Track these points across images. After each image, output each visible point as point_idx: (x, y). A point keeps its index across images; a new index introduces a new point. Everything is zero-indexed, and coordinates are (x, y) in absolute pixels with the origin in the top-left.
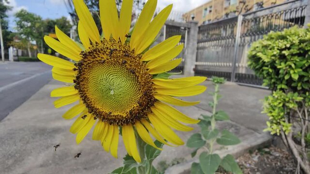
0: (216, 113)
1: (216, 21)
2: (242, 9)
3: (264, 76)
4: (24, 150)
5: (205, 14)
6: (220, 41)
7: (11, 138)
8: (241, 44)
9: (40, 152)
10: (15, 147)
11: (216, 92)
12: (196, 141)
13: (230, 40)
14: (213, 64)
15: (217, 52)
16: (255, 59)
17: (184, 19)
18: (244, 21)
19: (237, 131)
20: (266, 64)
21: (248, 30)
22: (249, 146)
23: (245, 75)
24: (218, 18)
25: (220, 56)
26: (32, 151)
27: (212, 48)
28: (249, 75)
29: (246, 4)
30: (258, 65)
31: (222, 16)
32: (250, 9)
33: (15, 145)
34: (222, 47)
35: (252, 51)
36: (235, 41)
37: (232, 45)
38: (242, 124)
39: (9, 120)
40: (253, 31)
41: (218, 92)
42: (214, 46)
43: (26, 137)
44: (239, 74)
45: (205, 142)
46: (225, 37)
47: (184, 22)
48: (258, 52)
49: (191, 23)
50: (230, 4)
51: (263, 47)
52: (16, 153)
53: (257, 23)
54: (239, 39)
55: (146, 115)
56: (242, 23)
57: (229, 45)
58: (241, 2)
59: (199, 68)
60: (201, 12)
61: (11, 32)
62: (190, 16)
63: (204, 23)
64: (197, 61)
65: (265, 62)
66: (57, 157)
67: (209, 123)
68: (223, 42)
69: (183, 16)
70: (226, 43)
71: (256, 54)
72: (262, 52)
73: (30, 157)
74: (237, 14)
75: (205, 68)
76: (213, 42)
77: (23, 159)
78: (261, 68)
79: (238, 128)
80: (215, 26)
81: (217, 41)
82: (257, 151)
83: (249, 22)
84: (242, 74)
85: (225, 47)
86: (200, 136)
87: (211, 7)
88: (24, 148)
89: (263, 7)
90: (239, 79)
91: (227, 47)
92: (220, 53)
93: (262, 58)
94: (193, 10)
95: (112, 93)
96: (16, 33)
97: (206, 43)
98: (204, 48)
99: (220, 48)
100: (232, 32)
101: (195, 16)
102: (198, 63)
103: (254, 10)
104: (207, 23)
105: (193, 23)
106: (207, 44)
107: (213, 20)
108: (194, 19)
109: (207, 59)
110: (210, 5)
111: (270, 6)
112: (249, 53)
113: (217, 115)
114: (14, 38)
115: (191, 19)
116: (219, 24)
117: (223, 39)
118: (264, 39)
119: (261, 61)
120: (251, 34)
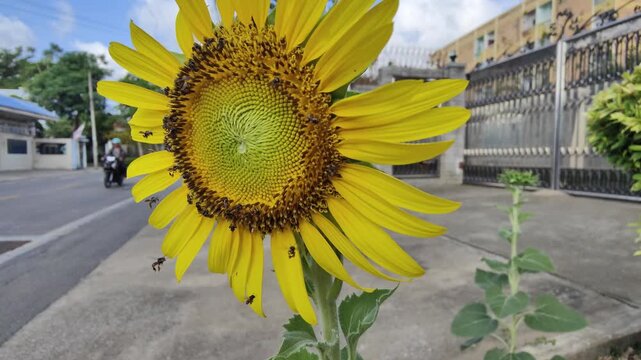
0: (520, 256)
1: (503, 59)
2: (563, 28)
3: (633, 166)
4: (123, 333)
5: (479, 48)
6: (518, 101)
7: (101, 310)
8: (570, 105)
9: (150, 339)
10: (107, 327)
11: (515, 205)
12: (476, 322)
13: (542, 97)
14: (505, 151)
15: (514, 126)
16: (607, 128)
17: (433, 63)
18: (571, 53)
19: (577, 302)
20: (636, 138)
21: (582, 74)
22: (610, 337)
23: (585, 171)
24: (509, 52)
25: (521, 133)
26: (137, 336)
27: (500, 118)
28: (594, 172)
29: (574, 19)
30: (617, 141)
31: (518, 47)
32: (583, 28)
33: (108, 324)
34: (524, 113)
35: (597, 110)
36: (553, 99)
37: (547, 108)
38: (587, 286)
39: (99, 274)
40: (595, 73)
41: (520, 203)
42: (506, 112)
43: (127, 307)
44: (570, 171)
45: (496, 323)
46: (528, 93)
47: (435, 67)
48: (615, 112)
49: (449, 68)
50: (534, 22)
51: (623, 100)
52: (108, 339)
53: (604, 57)
54: (564, 93)
55: (324, 202)
56: (567, 58)
57: (541, 108)
58: (560, 14)
59: (474, 162)
60: (471, 46)
61: (109, 114)
62: (446, 54)
63: (478, 65)
64: (467, 146)
65: (634, 133)
66: (181, 348)
67: (504, 279)
68: (526, 103)
69: (432, 56)
70: (532, 103)
71: (608, 116)
72: (623, 112)
73: (132, 348)
74: (552, 40)
75: (488, 162)
76: (501, 104)
77: (119, 353)
78: (625, 147)
79: (577, 294)
80: (503, 71)
81: (512, 102)
82: (631, 350)
83: (583, 53)
84: (578, 171)
85: (530, 112)
86: (482, 308)
87: (492, 33)
88: (122, 329)
89: (614, 19)
90: (570, 183)
91: (534, 112)
92: (520, 128)
93: (624, 123)
94: (454, 44)
95: (242, 150)
96: (118, 116)
97: (487, 107)
98: (481, 118)
99: (520, 116)
100: (546, 81)
101: (457, 54)
102: (470, 152)
103: (593, 27)
104: (485, 65)
105: (454, 67)
106: (487, 110)
107: (498, 59)
108: (457, 60)
109: (491, 142)
110: (490, 29)
111: (632, 14)
112: (590, 117)
113: (522, 259)
114: (115, 125)
115: (449, 61)
116: (513, 65)
117: (525, 95)
118: (624, 82)
119: (623, 131)
120: (590, 80)
